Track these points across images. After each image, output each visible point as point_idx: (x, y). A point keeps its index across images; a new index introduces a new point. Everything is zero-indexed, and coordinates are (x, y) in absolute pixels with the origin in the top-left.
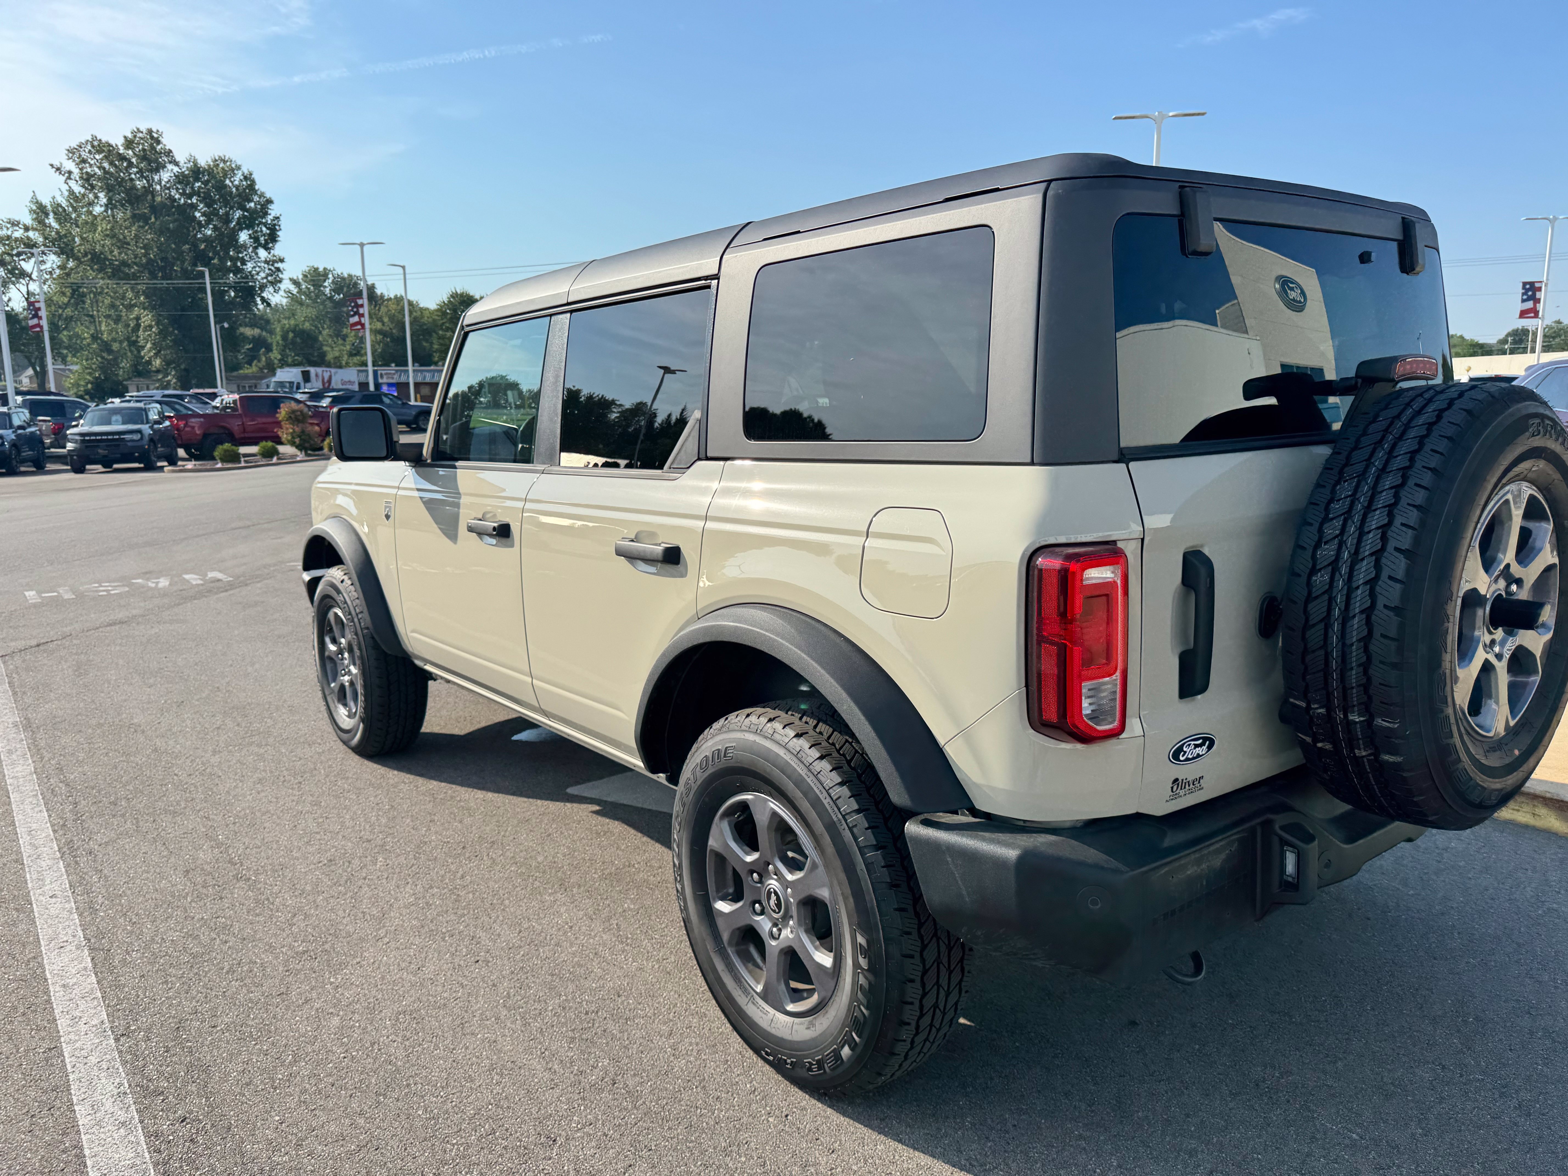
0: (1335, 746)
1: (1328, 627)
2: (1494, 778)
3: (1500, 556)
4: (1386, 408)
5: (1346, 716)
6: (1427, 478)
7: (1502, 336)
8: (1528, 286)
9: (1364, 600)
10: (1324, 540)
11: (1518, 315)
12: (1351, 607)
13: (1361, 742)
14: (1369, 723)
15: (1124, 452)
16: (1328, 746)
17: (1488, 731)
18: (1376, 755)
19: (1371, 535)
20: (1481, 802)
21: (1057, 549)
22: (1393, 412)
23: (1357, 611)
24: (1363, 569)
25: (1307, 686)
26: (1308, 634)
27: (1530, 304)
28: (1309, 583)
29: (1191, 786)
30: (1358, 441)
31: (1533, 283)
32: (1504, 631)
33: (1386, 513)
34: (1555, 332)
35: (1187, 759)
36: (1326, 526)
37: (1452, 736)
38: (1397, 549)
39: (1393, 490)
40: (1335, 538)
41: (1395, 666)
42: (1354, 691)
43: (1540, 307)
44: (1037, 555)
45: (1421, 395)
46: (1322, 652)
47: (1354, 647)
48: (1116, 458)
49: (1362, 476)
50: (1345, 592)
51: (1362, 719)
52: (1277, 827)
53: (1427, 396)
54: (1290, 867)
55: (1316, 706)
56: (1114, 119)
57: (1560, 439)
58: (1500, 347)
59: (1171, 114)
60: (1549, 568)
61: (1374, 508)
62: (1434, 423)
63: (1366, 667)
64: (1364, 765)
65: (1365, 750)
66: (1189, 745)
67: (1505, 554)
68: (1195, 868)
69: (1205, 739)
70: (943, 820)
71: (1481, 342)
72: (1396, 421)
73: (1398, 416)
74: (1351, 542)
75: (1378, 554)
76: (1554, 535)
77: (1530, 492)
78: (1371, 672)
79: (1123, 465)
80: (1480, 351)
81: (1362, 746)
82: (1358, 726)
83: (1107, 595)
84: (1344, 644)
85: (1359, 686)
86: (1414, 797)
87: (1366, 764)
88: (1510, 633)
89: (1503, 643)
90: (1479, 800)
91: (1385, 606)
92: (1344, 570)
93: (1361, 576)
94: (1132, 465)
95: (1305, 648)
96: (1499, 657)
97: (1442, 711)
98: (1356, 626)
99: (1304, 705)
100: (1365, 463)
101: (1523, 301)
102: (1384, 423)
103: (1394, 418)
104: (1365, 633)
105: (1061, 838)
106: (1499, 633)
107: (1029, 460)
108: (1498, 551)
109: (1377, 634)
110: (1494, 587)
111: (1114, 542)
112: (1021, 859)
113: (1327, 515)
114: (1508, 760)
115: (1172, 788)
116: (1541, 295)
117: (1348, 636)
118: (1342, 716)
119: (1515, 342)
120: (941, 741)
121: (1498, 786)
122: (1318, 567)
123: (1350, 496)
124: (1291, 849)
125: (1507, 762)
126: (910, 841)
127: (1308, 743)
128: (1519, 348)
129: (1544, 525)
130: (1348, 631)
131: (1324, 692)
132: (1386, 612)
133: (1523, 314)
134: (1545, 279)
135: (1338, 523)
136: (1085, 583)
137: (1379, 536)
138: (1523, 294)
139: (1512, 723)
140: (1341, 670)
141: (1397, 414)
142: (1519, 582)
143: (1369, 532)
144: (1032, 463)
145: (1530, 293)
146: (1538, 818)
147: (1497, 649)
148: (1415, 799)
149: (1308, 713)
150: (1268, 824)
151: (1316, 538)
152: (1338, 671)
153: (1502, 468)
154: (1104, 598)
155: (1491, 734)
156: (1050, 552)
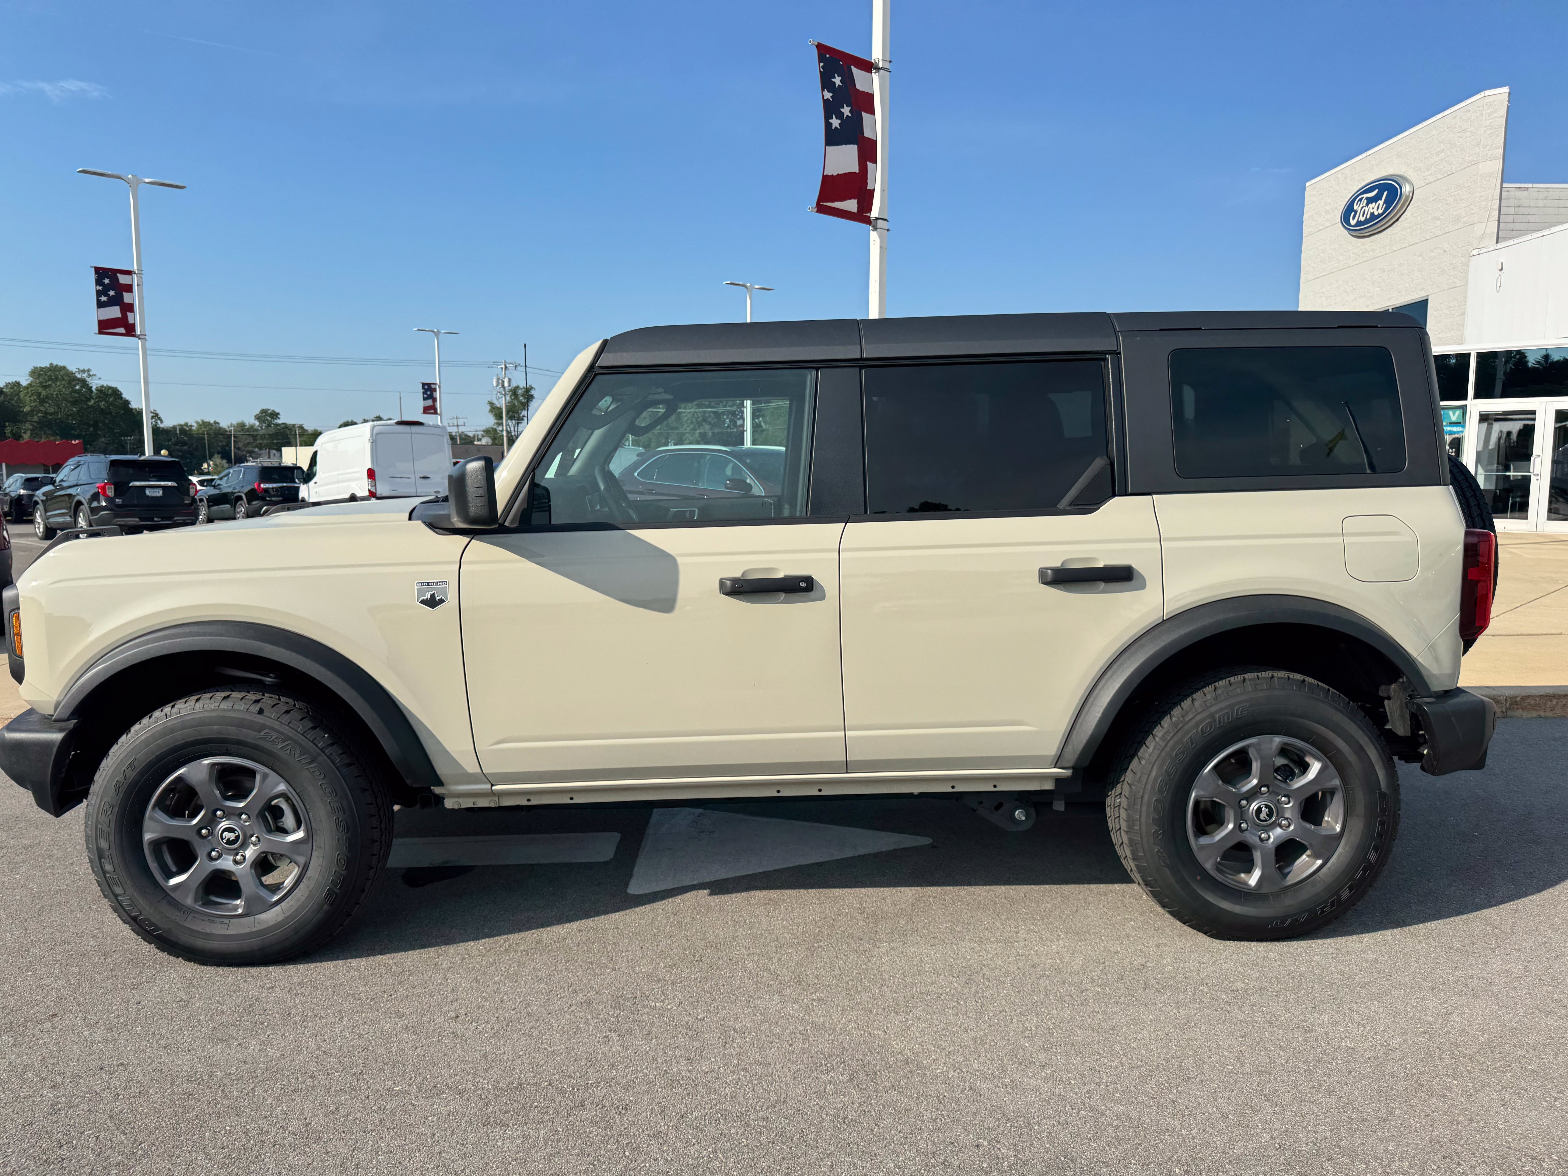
8: (426, 387)
11: (422, 410)
27: (429, 402)
31: (430, 384)
43: (438, 405)
56: (79, 172)
59: (147, 180)
101: (424, 399)
116: (437, 395)
120: (1415, 655)
133: (425, 409)
134: (438, 382)
138: (424, 393)
145: (429, 393)
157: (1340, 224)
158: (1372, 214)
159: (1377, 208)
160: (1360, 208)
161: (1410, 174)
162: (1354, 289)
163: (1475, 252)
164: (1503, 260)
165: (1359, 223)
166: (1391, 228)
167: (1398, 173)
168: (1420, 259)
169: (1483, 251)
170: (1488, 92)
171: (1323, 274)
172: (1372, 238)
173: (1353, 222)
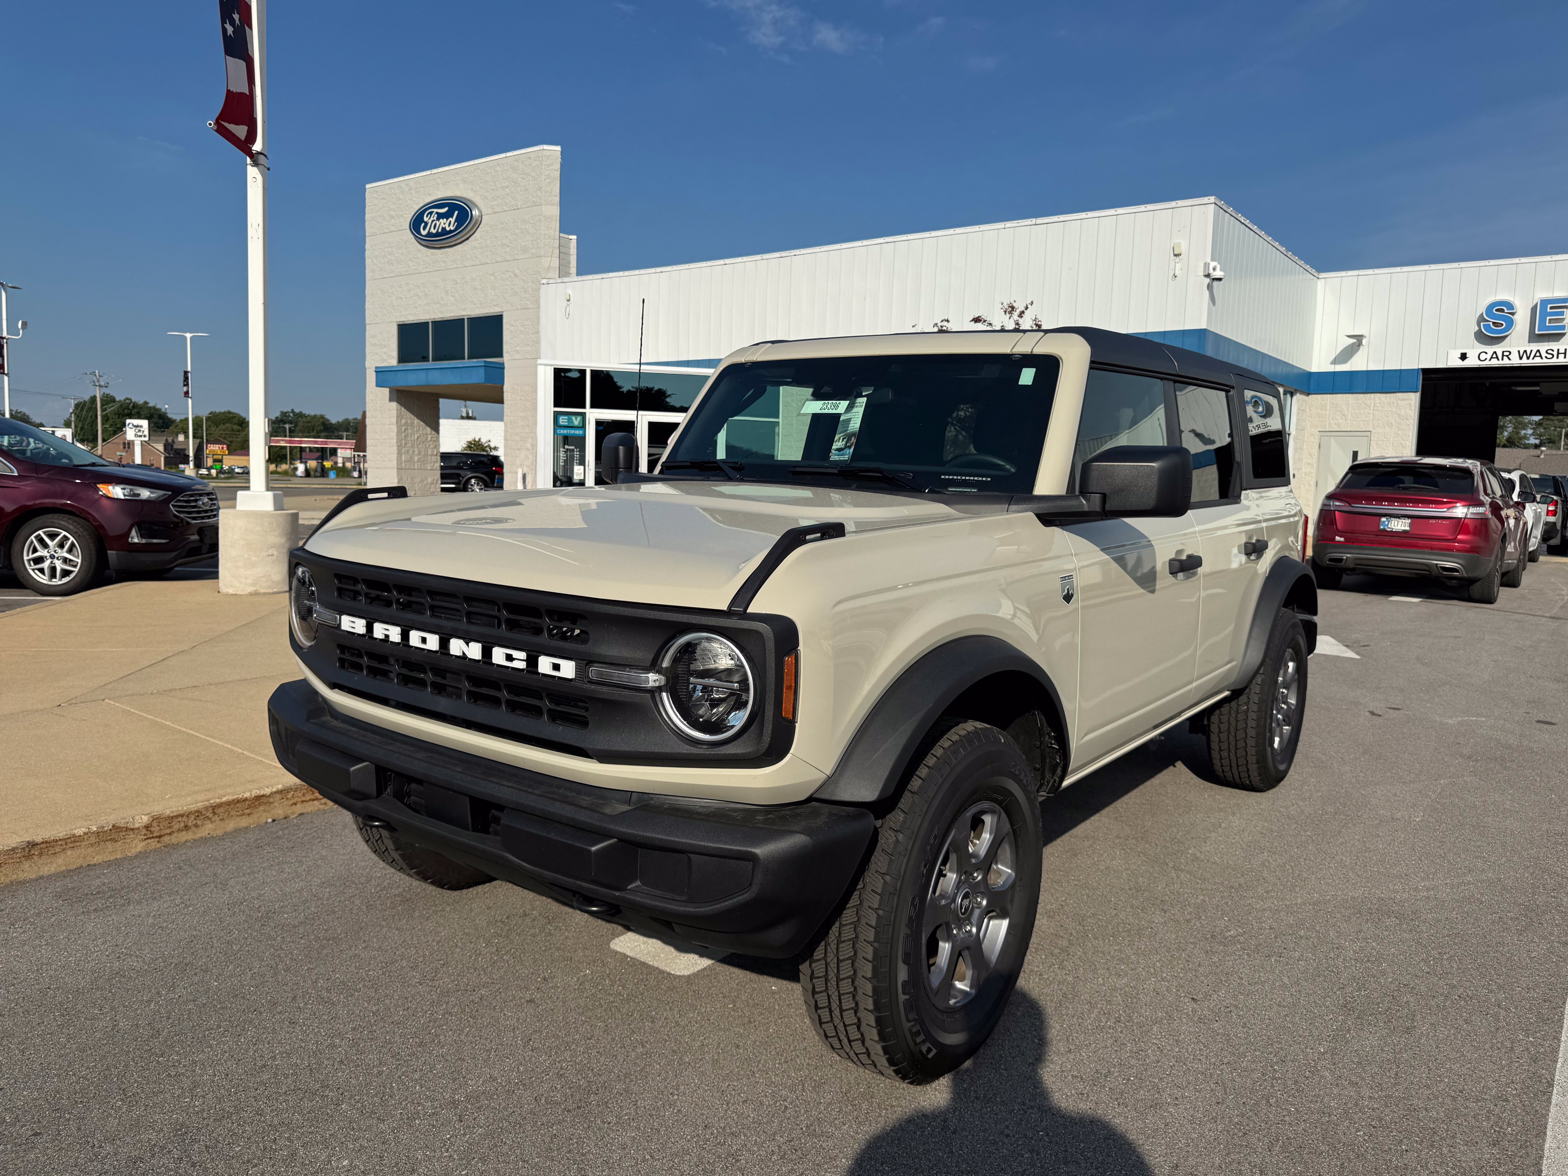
157: (409, 230)
158: (444, 229)
159: (448, 224)
160: (430, 221)
161: (477, 199)
162: (426, 294)
163: (544, 281)
164: (570, 292)
165: (429, 234)
166: (459, 246)
167: (468, 197)
168: (492, 278)
169: (551, 281)
170: (546, 147)
171: (391, 275)
172: (443, 250)
173: (424, 233)
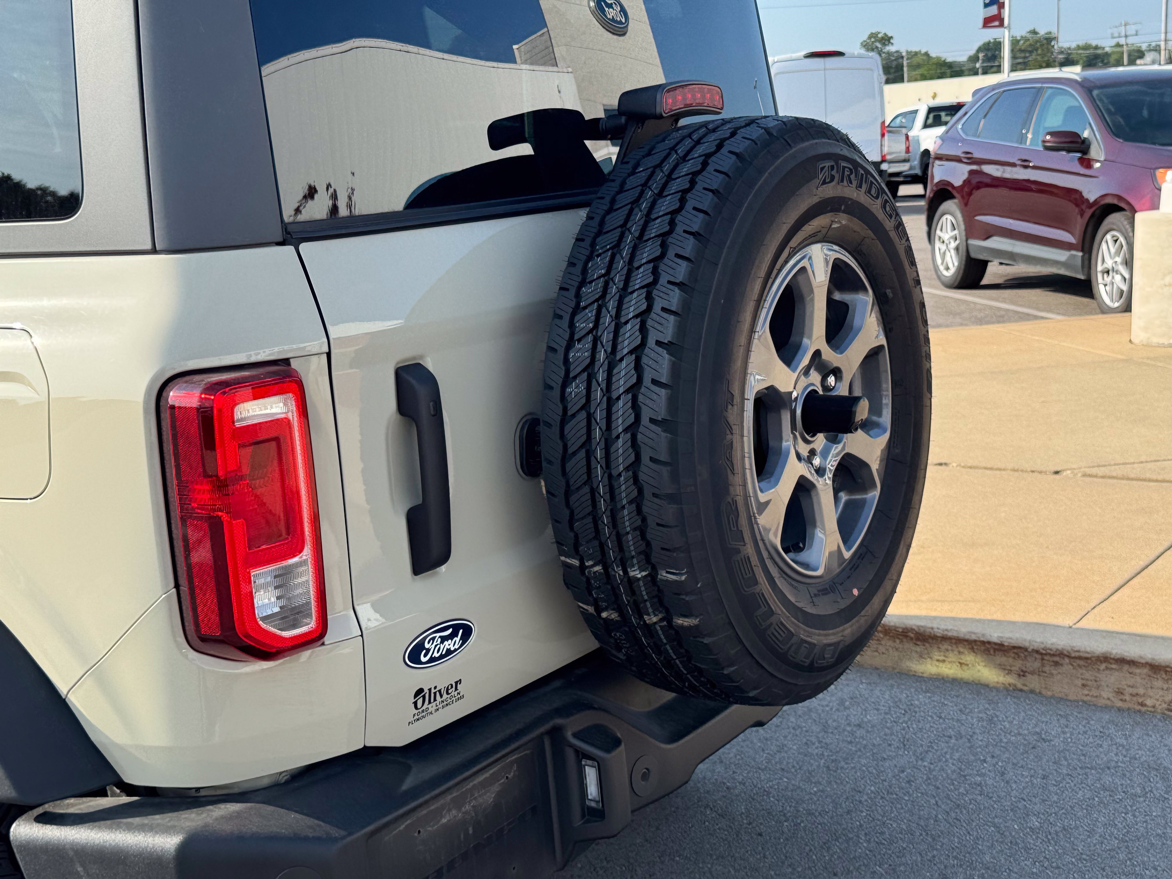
0: (621, 614)
1: (589, 455)
2: (824, 629)
3: (805, 341)
4: (649, 154)
5: (626, 572)
6: (689, 246)
7: (972, 52)
9: (627, 414)
10: (576, 337)
12: (614, 425)
13: (648, 604)
14: (652, 578)
15: (290, 228)
16: (614, 616)
17: (815, 569)
18: (668, 618)
19: (629, 326)
20: (812, 663)
21: (197, 378)
22: (655, 159)
23: (620, 429)
24: (623, 373)
25: (576, 536)
26: (569, 466)
28: (563, 397)
29: (445, 696)
30: (613, 201)
32: (826, 438)
33: (644, 295)
34: (1031, 45)
35: (432, 660)
36: (577, 318)
37: (756, 583)
38: (659, 343)
39: (652, 265)
40: (588, 333)
41: (673, 498)
42: (630, 537)
43: (1006, 13)
44: (167, 388)
45: (690, 136)
46: (586, 489)
47: (622, 478)
48: (281, 239)
49: (617, 246)
50: (604, 405)
51: (644, 574)
52: (569, 735)
53: (695, 137)
54: (592, 790)
55: (590, 563)
57: (864, 186)
58: (971, 65)
60: (874, 354)
61: (630, 290)
62: (699, 172)
63: (638, 502)
64: (658, 635)
65: (655, 615)
66: (433, 639)
67: (810, 337)
68: (454, 812)
69: (456, 628)
70: (71, 810)
71: (949, 60)
72: (658, 170)
73: (660, 165)
74: (606, 337)
75: (638, 351)
76: (876, 308)
77: (833, 255)
78: (645, 509)
79: (290, 249)
80: (948, 71)
81: (650, 610)
82: (641, 583)
83: (277, 439)
84: (610, 476)
85: (635, 529)
86: (723, 669)
87: (660, 632)
88: (833, 440)
89: (825, 454)
90: (808, 662)
91: (652, 420)
92: (601, 376)
93: (622, 382)
94: (304, 247)
95: (568, 485)
96: (820, 471)
97: (738, 551)
98: (621, 451)
99: (576, 562)
100: (619, 230)
101: (986, 5)
102: (643, 174)
103: (655, 167)
104: (632, 458)
105: (249, 805)
106: (820, 440)
107: (148, 246)
108: (802, 335)
109: (645, 459)
110: (803, 382)
111: (286, 362)
112: (183, 849)
113: (578, 304)
114: (844, 604)
115: (415, 703)
117: (613, 465)
118: (621, 573)
119: (987, 59)
120: (62, 687)
121: (832, 639)
122: (571, 375)
123: (603, 276)
124: (589, 762)
125: (843, 607)
126: (20, 852)
127: (591, 614)
128: (992, 67)
129: (860, 297)
130: (613, 457)
131: (596, 543)
132: (653, 427)
133: (988, 22)
135: (591, 313)
136: (237, 425)
137: (638, 327)
139: (847, 555)
140: (612, 510)
141: (658, 162)
142: (837, 372)
143: (626, 323)
144: (154, 251)
146: (965, 667)
147: (817, 461)
148: (725, 672)
149: (583, 573)
150: (556, 733)
151: (567, 336)
152: (608, 513)
153: (785, 229)
154: (273, 444)
155: (819, 573)
156: (186, 382)
